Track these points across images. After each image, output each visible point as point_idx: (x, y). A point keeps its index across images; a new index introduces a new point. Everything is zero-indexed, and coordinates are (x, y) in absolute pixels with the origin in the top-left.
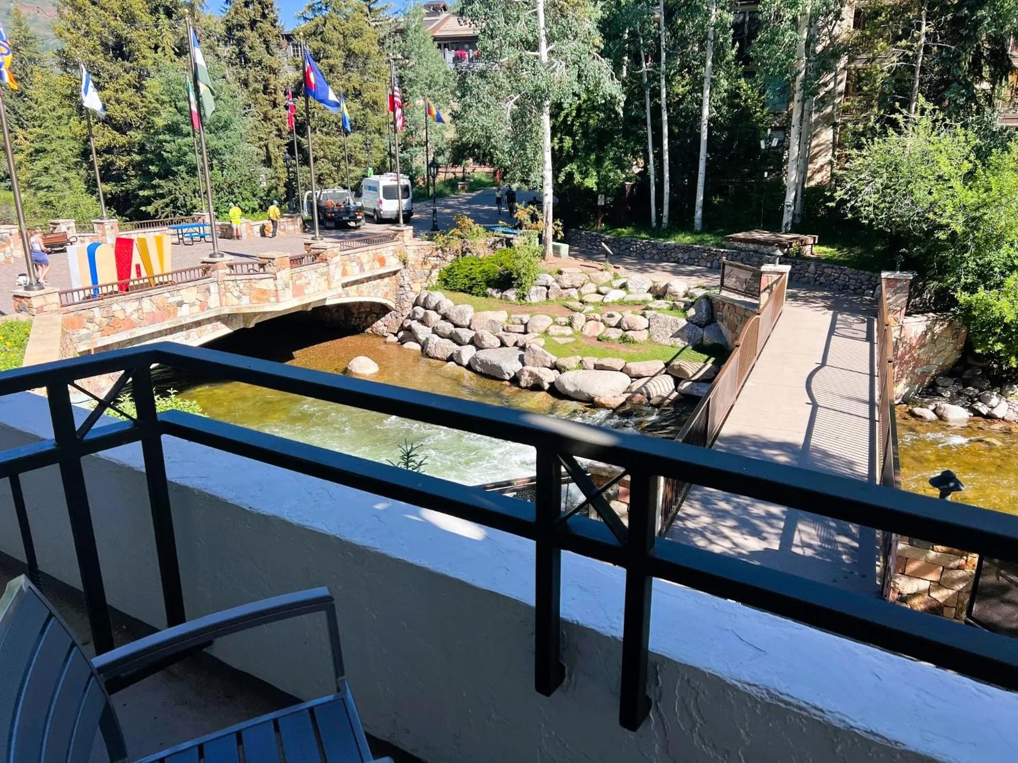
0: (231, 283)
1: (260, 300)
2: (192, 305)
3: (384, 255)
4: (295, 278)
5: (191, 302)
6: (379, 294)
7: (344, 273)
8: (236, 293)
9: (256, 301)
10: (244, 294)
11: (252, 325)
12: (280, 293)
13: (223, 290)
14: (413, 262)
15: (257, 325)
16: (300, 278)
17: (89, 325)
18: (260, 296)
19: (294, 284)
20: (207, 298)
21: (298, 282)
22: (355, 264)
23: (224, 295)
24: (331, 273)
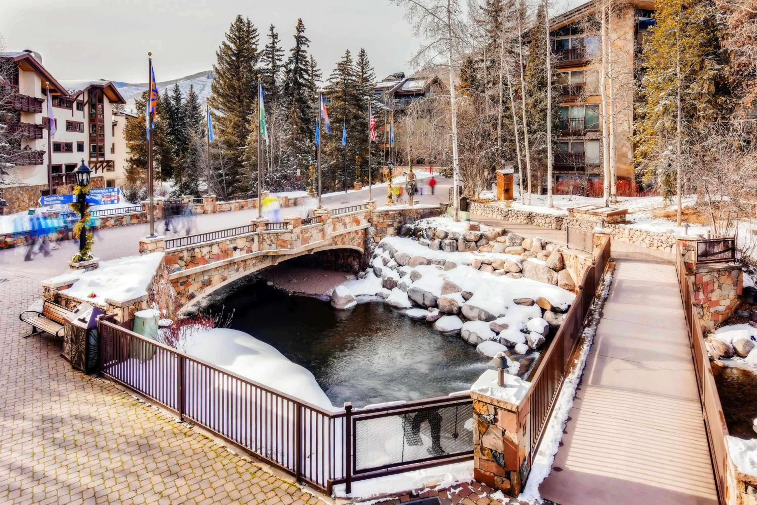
0: (266, 235)
1: (282, 247)
2: (242, 249)
3: (359, 218)
4: (304, 232)
5: (242, 247)
6: (355, 244)
7: (334, 229)
8: (269, 242)
9: (279, 248)
10: (273, 243)
11: (276, 264)
12: (294, 242)
13: (261, 240)
14: (376, 223)
15: (280, 263)
16: (307, 233)
17: (180, 262)
18: (282, 244)
19: (303, 237)
20: (252, 245)
21: (305, 236)
22: (341, 224)
23: (262, 243)
24: (325, 229)
